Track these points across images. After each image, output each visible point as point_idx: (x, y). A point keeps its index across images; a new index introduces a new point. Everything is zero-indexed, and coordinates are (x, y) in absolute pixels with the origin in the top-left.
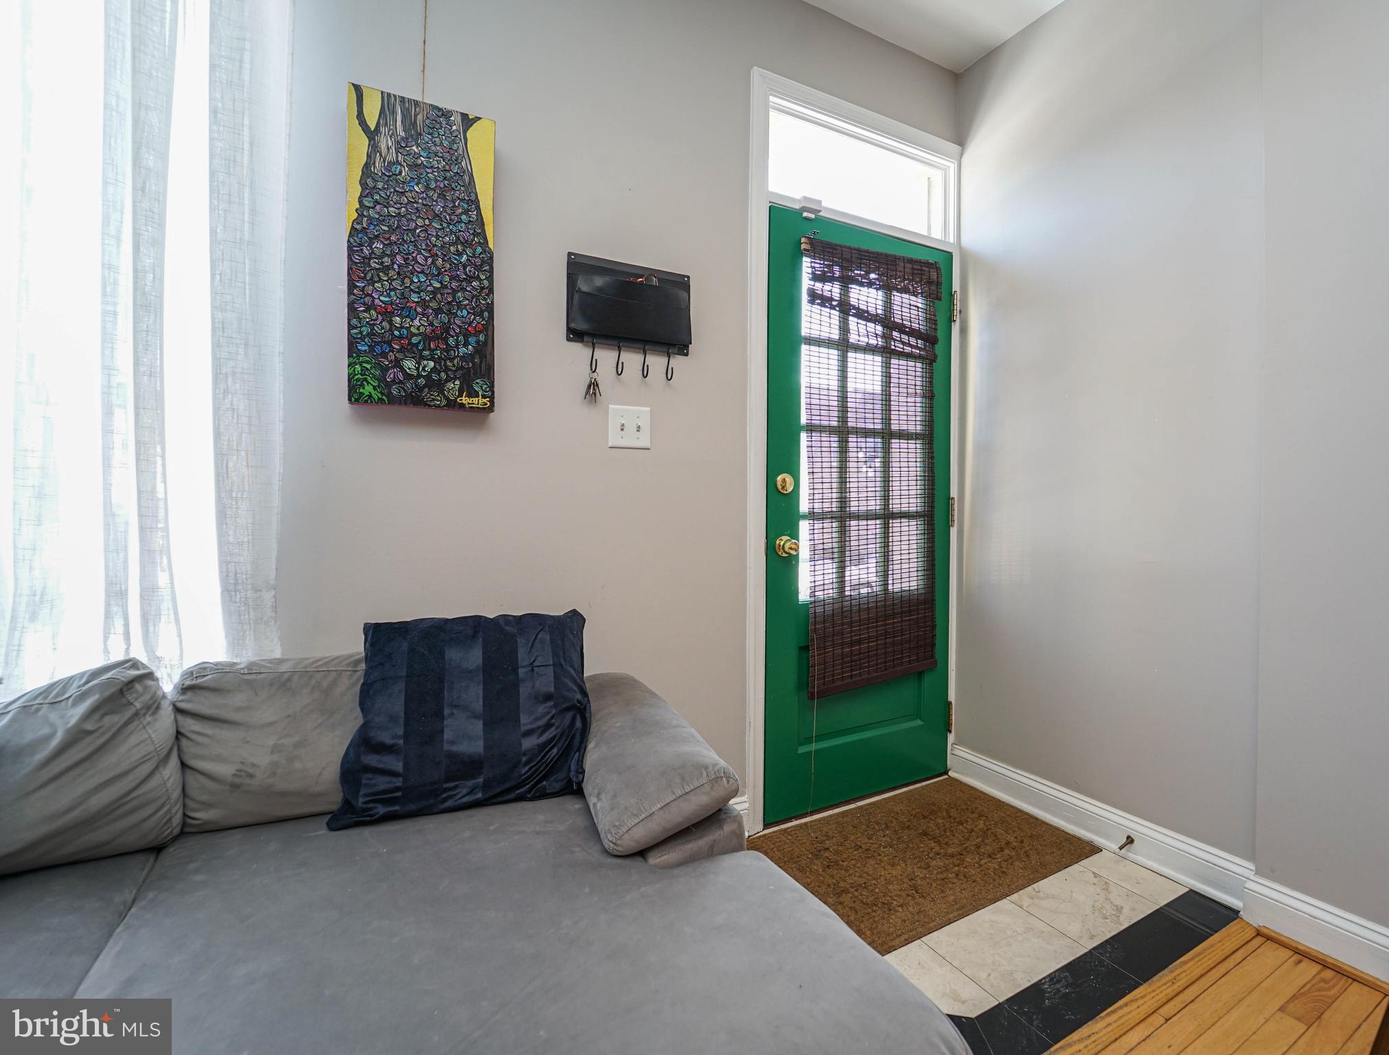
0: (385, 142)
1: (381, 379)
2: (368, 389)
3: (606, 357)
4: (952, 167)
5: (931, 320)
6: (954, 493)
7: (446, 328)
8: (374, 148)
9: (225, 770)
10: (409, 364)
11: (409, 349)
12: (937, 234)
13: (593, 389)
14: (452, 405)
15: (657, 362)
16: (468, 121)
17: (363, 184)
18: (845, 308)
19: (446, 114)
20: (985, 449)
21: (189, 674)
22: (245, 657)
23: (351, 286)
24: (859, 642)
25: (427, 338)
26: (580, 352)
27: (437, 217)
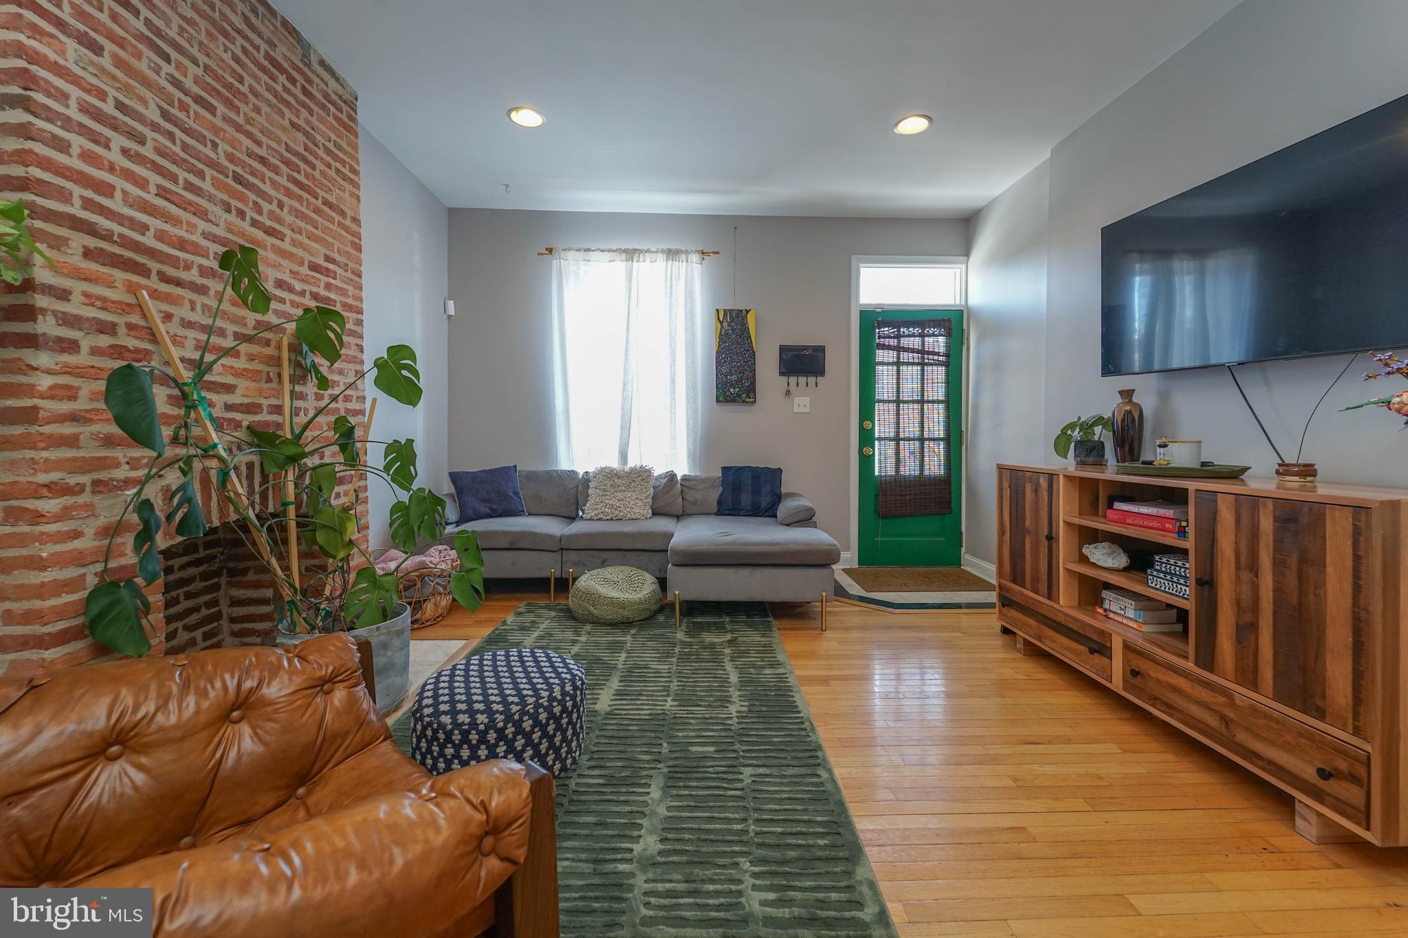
0: (725, 324)
1: (724, 395)
2: (721, 399)
3: (793, 380)
4: (964, 267)
5: (948, 346)
6: (963, 428)
7: (742, 378)
8: (722, 326)
9: (691, 499)
10: (732, 390)
11: (732, 386)
12: (958, 302)
13: (788, 393)
14: (744, 401)
15: (812, 380)
16: (747, 312)
17: (720, 338)
18: (899, 349)
19: (741, 311)
20: (976, 407)
21: (683, 476)
22: (692, 474)
23: (717, 368)
24: (905, 495)
25: (736, 381)
26: (784, 379)
27: (739, 344)
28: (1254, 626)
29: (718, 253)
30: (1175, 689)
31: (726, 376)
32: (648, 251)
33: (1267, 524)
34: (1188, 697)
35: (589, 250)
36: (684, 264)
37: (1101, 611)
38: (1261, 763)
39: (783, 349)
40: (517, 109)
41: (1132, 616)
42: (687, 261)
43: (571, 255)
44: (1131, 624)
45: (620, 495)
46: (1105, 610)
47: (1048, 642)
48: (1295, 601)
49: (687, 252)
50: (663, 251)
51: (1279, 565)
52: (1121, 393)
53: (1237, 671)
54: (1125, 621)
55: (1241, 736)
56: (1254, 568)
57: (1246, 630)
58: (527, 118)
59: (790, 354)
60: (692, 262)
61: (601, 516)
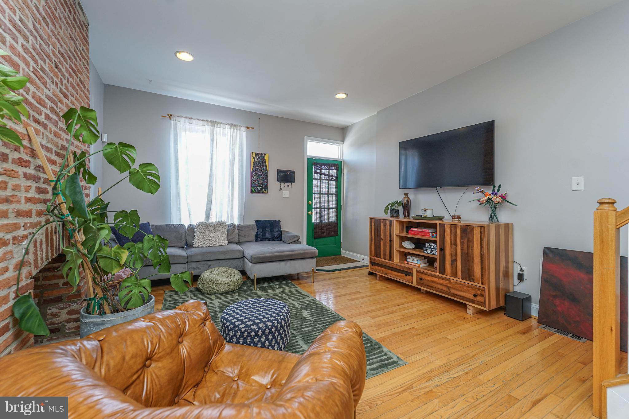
0: (256, 159)
1: (255, 189)
2: (253, 191)
3: (282, 184)
4: (342, 145)
5: (337, 174)
6: (342, 204)
7: (262, 182)
8: (254, 160)
9: (243, 236)
10: (258, 187)
11: (258, 186)
12: (339, 158)
13: (281, 189)
14: (263, 192)
15: (290, 184)
16: (265, 155)
17: (253, 165)
18: (321, 174)
19: (263, 154)
20: (347, 197)
21: (238, 225)
22: (242, 224)
23: (252, 178)
24: (323, 230)
25: (260, 184)
26: (279, 183)
27: (262, 168)
28: (456, 260)
29: (254, 128)
30: (433, 282)
31: (256, 181)
32: (222, 123)
33: (459, 232)
34: (438, 283)
35: (192, 118)
36: (239, 131)
37: (406, 262)
38: (458, 297)
39: (279, 171)
40: (180, 52)
41: (416, 263)
42: (240, 130)
43: (182, 120)
44: (417, 265)
45: (212, 234)
46: (408, 262)
47: (389, 275)
48: (466, 252)
49: (240, 126)
50: (229, 124)
51: (462, 243)
52: (405, 194)
53: (451, 273)
54: (414, 264)
55: (453, 291)
56: (455, 244)
57: (454, 261)
58: (185, 57)
59: (282, 174)
60: (242, 131)
61: (204, 245)
